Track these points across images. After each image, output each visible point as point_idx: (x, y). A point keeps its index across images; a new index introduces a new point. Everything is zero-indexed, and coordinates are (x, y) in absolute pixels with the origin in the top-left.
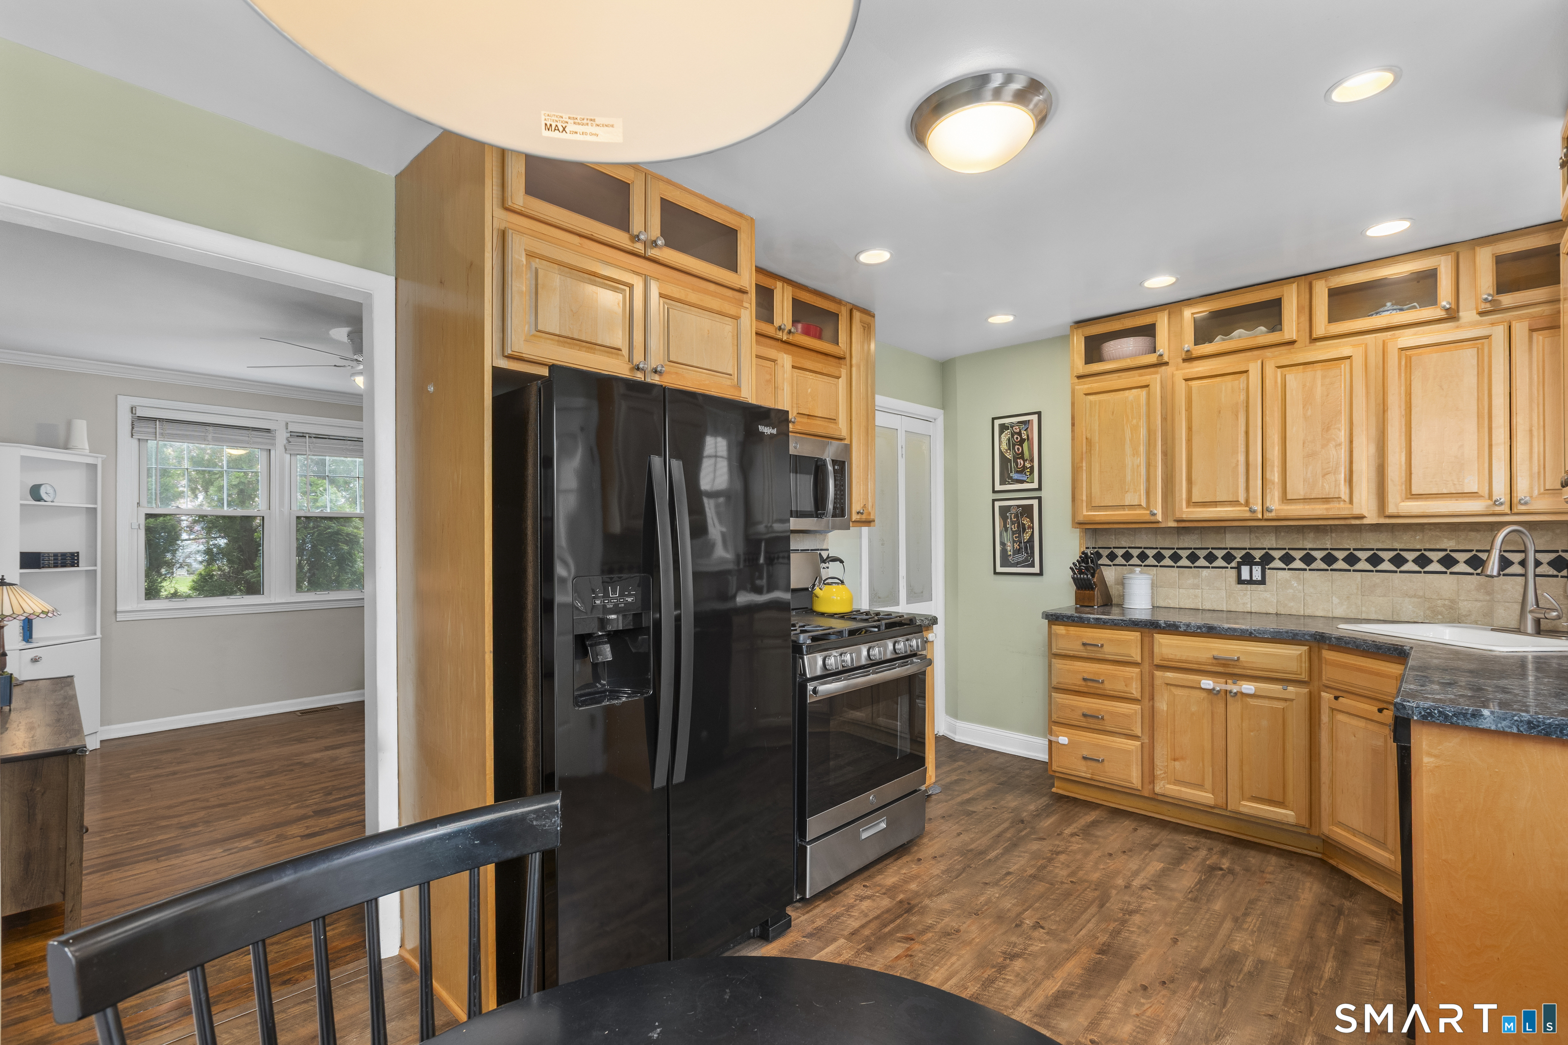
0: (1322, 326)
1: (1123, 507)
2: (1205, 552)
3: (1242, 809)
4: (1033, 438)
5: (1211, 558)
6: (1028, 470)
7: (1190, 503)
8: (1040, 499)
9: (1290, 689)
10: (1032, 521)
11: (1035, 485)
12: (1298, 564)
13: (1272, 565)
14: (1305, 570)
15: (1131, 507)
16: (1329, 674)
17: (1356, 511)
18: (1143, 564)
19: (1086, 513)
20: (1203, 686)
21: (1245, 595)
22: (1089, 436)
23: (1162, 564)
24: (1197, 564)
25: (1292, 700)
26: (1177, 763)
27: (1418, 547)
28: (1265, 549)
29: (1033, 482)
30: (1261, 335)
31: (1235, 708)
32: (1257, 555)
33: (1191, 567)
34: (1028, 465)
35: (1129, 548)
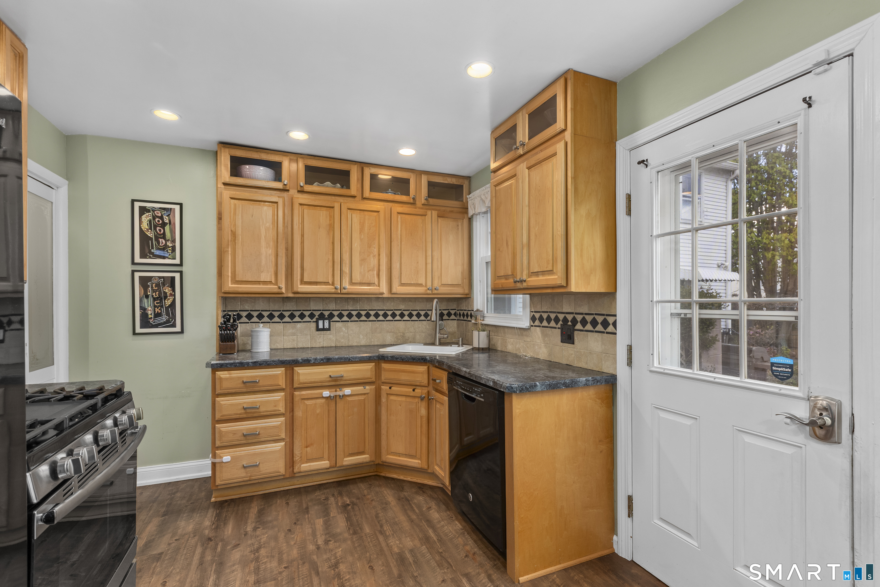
0: (367, 193)
1: (259, 282)
2: (299, 313)
3: (345, 463)
4: (174, 224)
5: (302, 316)
6: (170, 249)
7: (303, 282)
8: (181, 272)
9: (367, 387)
10: (174, 290)
11: (177, 261)
12: (345, 318)
13: (333, 320)
14: (348, 321)
15: (265, 283)
16: (384, 376)
17: (381, 291)
18: (260, 322)
19: (230, 286)
20: (324, 396)
21: (320, 337)
22: (233, 229)
23: (273, 321)
24: (294, 320)
25: (368, 394)
26: (308, 449)
28: (330, 310)
29: (175, 259)
30: (337, 189)
31: (340, 404)
32: (326, 313)
33: (291, 322)
34: (169, 244)
35: (251, 311)
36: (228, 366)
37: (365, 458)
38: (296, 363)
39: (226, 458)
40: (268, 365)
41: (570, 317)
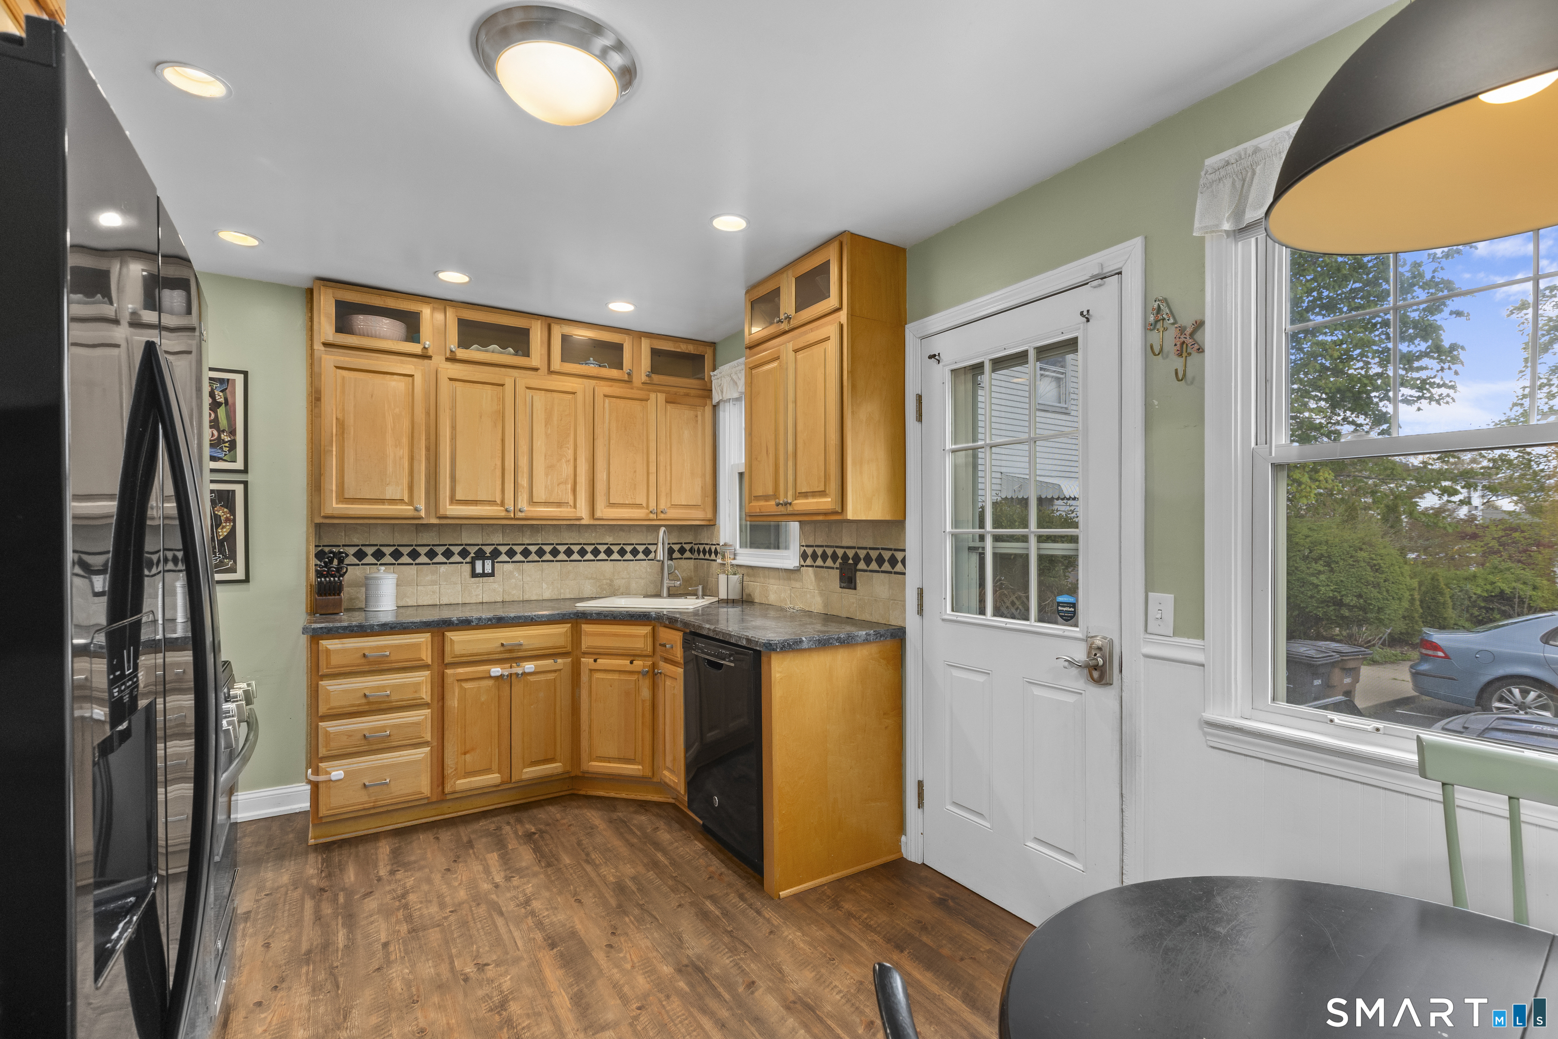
0: (557, 364)
1: (382, 501)
2: (443, 549)
3: (524, 777)
4: (234, 404)
5: (448, 554)
6: (227, 445)
7: (453, 500)
8: (245, 483)
9: (559, 661)
10: (233, 511)
11: (239, 465)
12: (519, 557)
13: (499, 559)
14: (524, 562)
15: (392, 501)
16: (587, 643)
17: (579, 515)
18: (379, 563)
19: (334, 506)
20: (493, 674)
21: (478, 587)
22: (339, 416)
23: (400, 561)
24: (435, 560)
25: (560, 670)
26: (468, 756)
27: (593, 542)
28: (494, 545)
29: (235, 462)
30: (507, 357)
31: (518, 688)
32: (488, 550)
33: (429, 564)
34: (226, 438)
35: (362, 545)
36: (340, 631)
37: (556, 768)
38: (449, 625)
39: (337, 774)
40: (405, 628)
41: (851, 553)
